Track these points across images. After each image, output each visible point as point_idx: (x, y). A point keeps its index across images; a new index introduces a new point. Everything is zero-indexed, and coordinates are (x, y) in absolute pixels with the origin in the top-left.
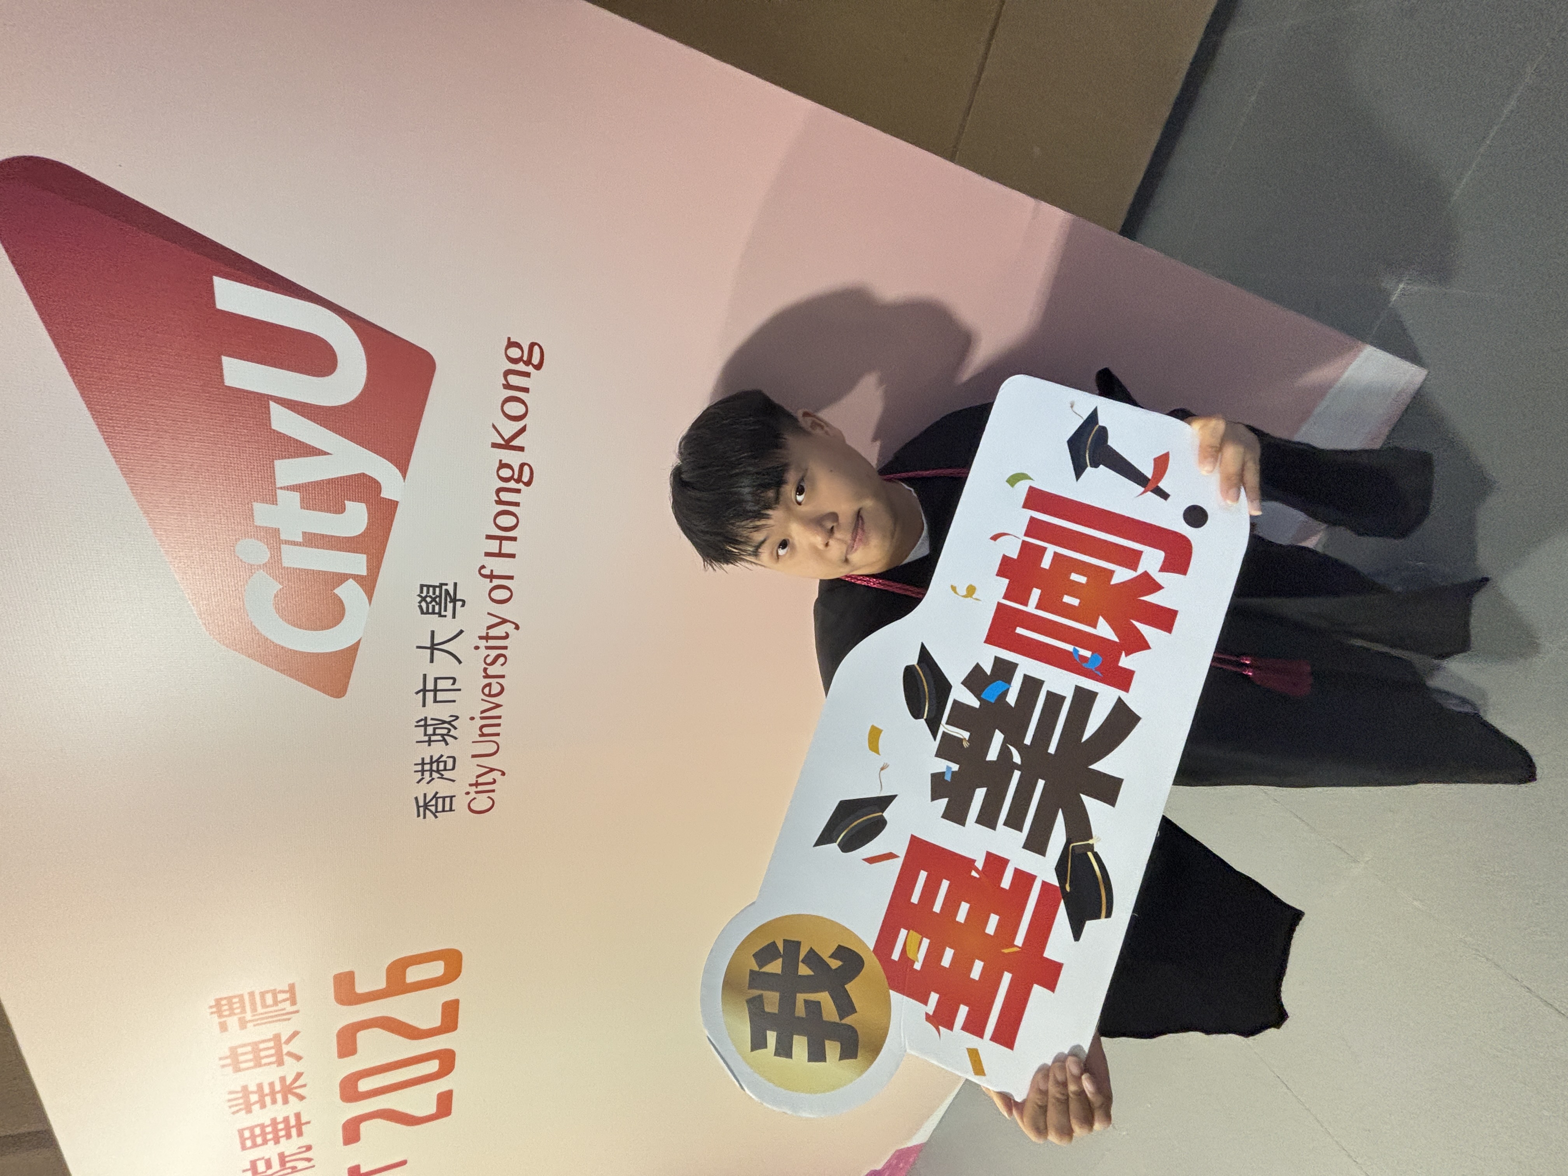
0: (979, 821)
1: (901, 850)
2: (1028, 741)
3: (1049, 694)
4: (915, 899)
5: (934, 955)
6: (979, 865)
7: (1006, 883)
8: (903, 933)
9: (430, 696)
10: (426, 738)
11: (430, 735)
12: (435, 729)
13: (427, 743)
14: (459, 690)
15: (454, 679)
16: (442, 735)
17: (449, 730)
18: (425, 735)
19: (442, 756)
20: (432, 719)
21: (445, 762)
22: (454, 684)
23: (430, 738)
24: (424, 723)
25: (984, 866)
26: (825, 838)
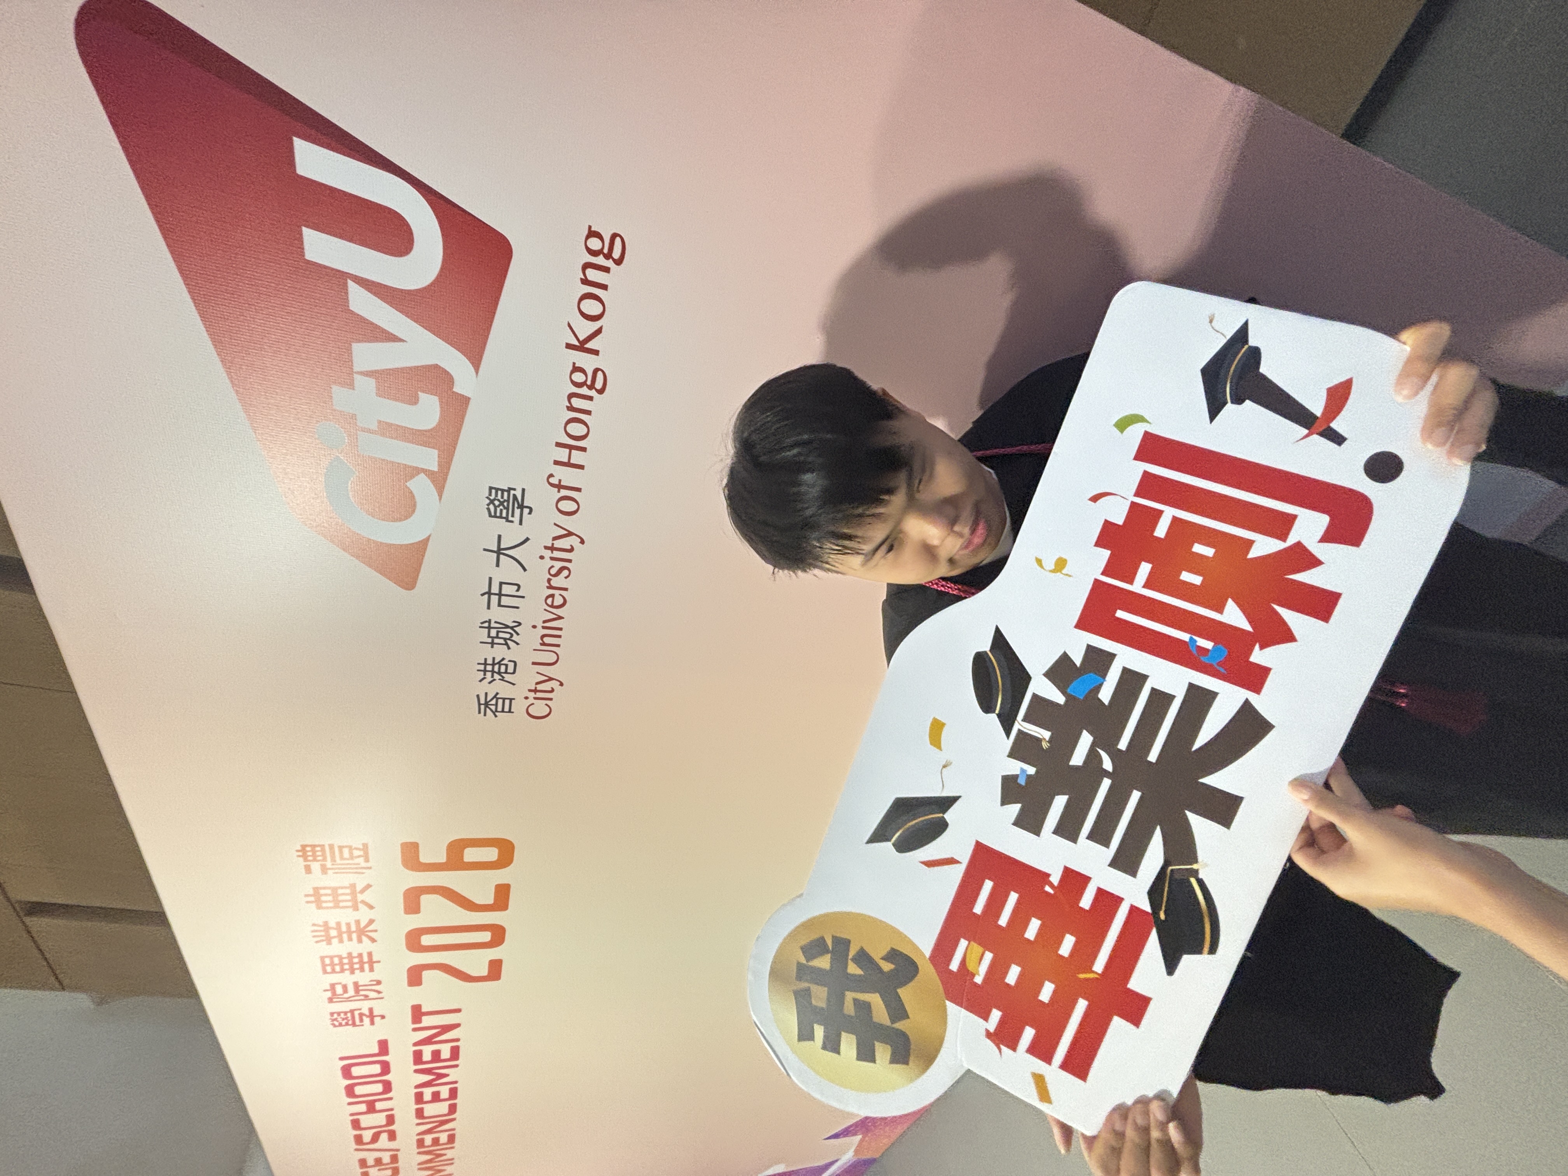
0: (1059, 831)
1: (965, 856)
2: (1123, 745)
3: (1154, 691)
4: (978, 909)
5: (997, 971)
6: (1055, 879)
7: (1086, 901)
8: (963, 943)
9: (495, 599)
10: (490, 640)
11: (493, 638)
12: (498, 632)
13: (490, 645)
14: (523, 597)
15: (519, 586)
16: (505, 639)
17: (512, 635)
18: (489, 636)
19: (503, 659)
20: (496, 622)
21: (506, 665)
22: (518, 590)
23: (493, 641)
24: (488, 625)
25: (1061, 881)
26: (879, 836)
